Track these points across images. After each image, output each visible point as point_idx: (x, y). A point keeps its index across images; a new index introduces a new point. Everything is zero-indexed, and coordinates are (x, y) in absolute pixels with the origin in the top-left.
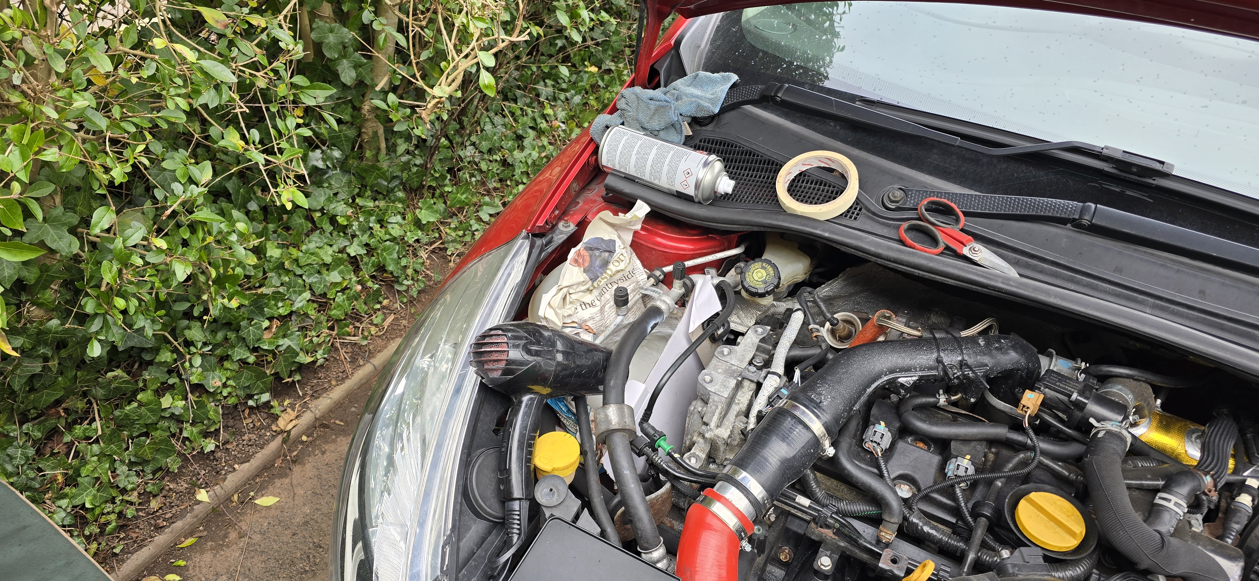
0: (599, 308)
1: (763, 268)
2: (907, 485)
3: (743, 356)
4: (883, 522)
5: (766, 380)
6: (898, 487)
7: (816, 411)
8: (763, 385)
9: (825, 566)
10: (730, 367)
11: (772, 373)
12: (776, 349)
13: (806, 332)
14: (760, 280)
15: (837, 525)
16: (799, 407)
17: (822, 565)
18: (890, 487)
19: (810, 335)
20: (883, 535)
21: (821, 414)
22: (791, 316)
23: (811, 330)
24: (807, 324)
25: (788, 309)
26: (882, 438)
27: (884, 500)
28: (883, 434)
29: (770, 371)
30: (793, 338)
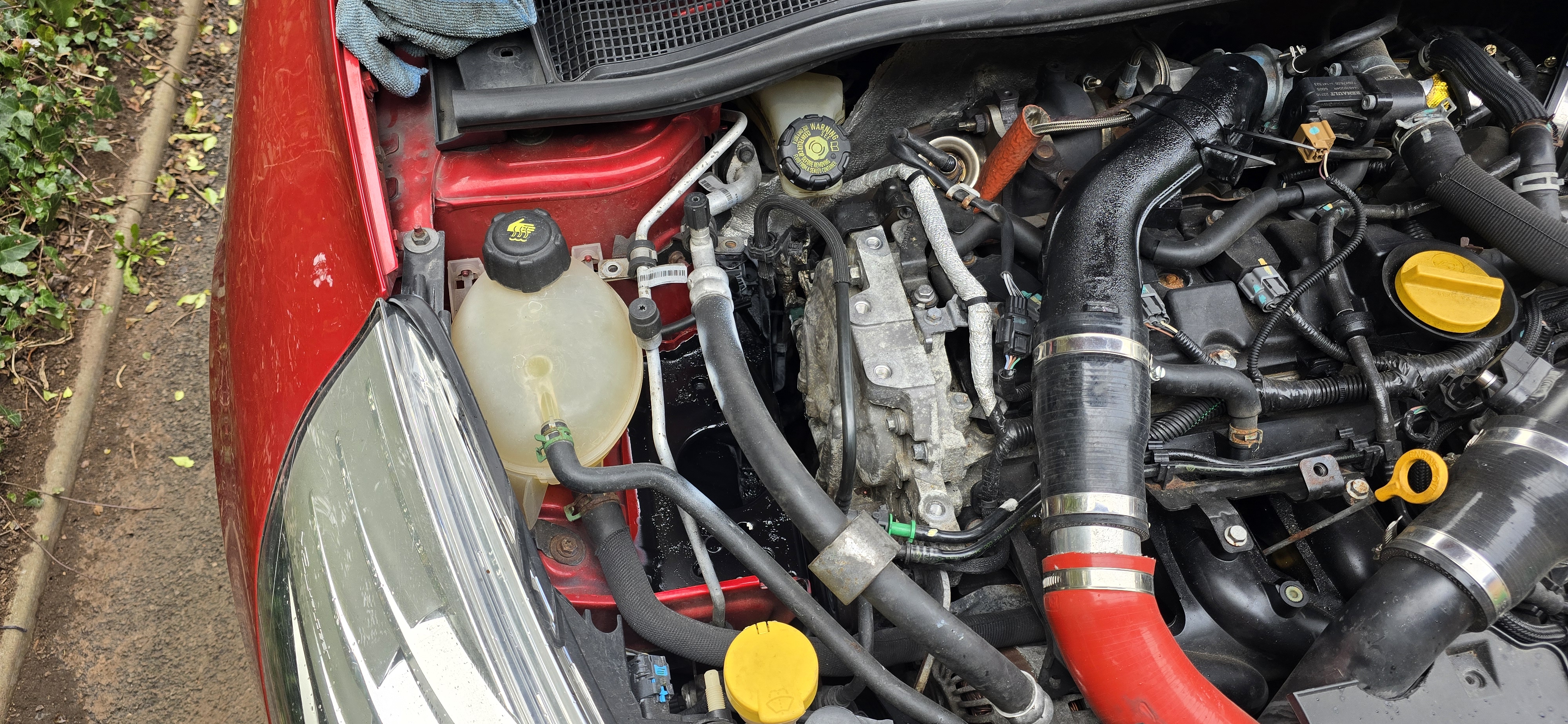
1: (815, 133)
2: (1224, 349)
3: (890, 298)
4: (1236, 421)
5: (970, 318)
6: (1215, 359)
7: (1109, 326)
8: (971, 329)
9: (1242, 541)
10: (890, 329)
11: (973, 302)
12: (940, 259)
13: (947, 203)
14: (823, 157)
15: (1191, 467)
16: (1080, 338)
17: (1235, 541)
18: (1217, 368)
19: (959, 205)
20: (1244, 439)
21: (1120, 324)
22: (909, 191)
23: (954, 197)
24: (940, 190)
25: (886, 183)
26: (1157, 303)
27: (1236, 393)
28: (1153, 297)
29: (966, 299)
30: (947, 226)
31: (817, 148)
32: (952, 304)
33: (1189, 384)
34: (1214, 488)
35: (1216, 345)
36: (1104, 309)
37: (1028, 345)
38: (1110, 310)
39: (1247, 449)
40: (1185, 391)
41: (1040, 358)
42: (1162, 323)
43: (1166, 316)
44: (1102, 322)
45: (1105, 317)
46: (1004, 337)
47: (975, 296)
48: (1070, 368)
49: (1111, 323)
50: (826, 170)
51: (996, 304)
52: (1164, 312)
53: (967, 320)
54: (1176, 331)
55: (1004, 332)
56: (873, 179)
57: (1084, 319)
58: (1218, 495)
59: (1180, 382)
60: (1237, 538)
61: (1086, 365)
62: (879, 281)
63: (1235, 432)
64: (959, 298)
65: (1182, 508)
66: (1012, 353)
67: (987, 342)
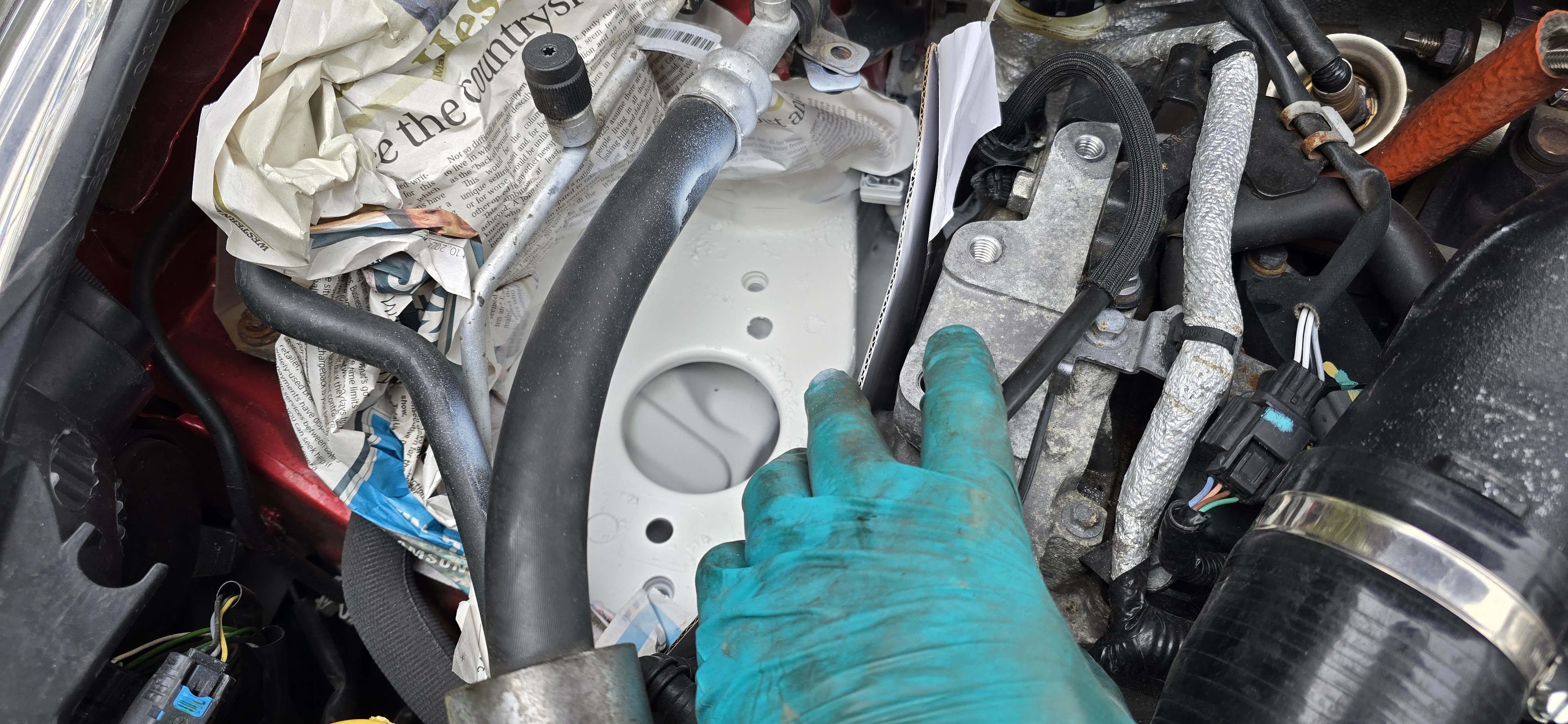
0: (478, 130)
3: (1051, 256)
5: (1177, 365)
7: (1478, 537)
8: (1167, 388)
10: (1010, 313)
11: (1203, 334)
12: (1187, 223)
13: (1274, 131)
19: (1297, 145)
22: (1207, 75)
23: (1294, 123)
24: (1271, 100)
25: (1180, 49)
29: (1191, 322)
30: (1241, 167)
32: (1159, 321)
36: (1489, 489)
37: (1267, 479)
38: (1505, 501)
41: (1270, 522)
44: (1463, 518)
45: (1478, 510)
46: (1223, 437)
47: (1211, 324)
49: (1488, 531)
51: (1262, 368)
53: (1168, 364)
55: (1230, 428)
57: (1421, 489)
61: (1365, 601)
62: (1051, 217)
64: (1181, 316)
66: (1226, 479)
67: (1184, 430)
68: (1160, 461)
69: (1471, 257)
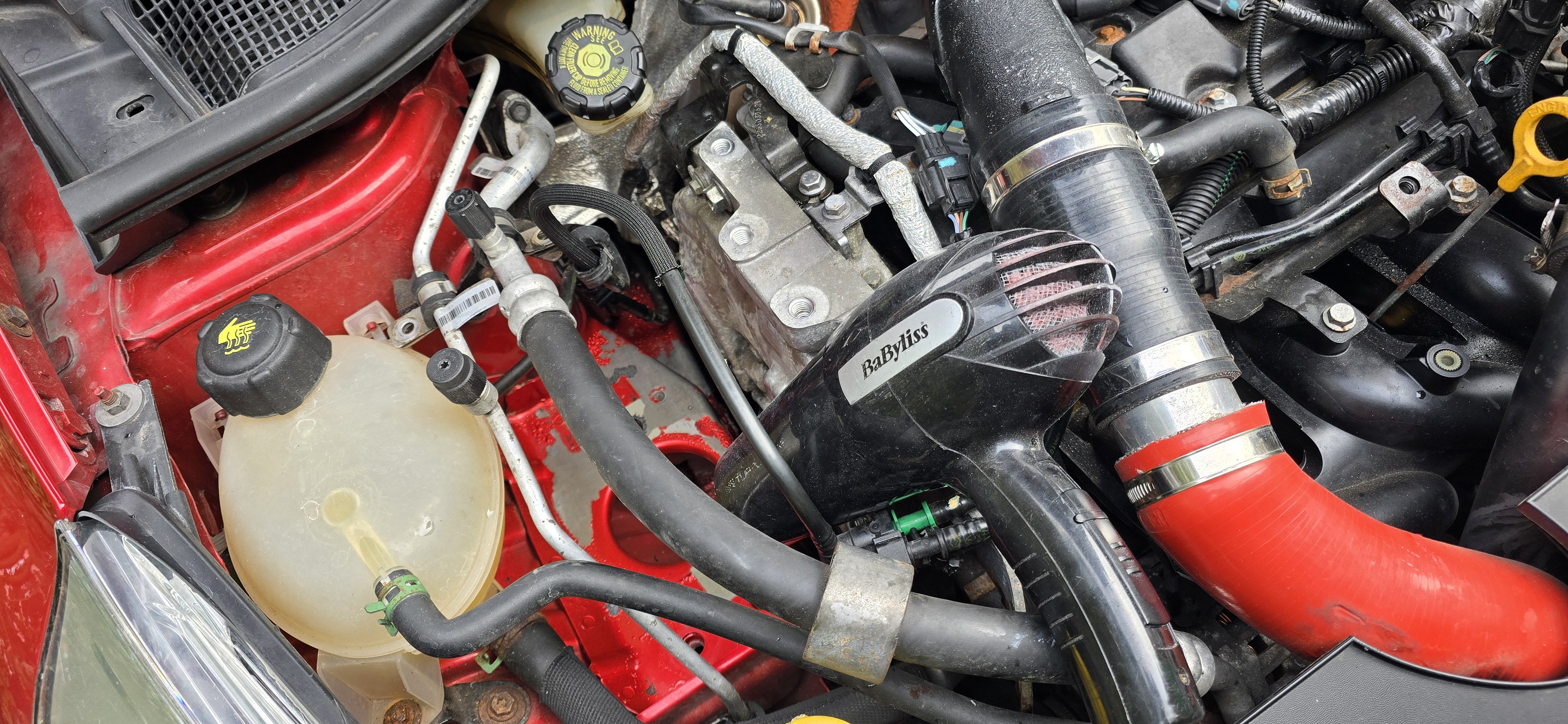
1: (583, 43)
2: (1212, 88)
4: (1268, 171)
5: (882, 189)
6: (1208, 105)
7: (1066, 118)
8: (890, 202)
9: (1352, 321)
11: (877, 166)
12: (811, 130)
13: (791, 57)
14: (607, 67)
15: (1239, 255)
16: (1036, 150)
17: (1342, 325)
18: (1217, 114)
19: (807, 52)
20: (1288, 189)
21: (1079, 109)
22: (736, 62)
23: (796, 46)
24: (776, 44)
25: (706, 64)
26: (1107, 67)
27: (1256, 136)
28: (1099, 62)
29: (866, 167)
30: (802, 85)
31: (595, 60)
32: (852, 180)
33: (1195, 151)
34: (1279, 268)
35: (1200, 88)
36: (1051, 98)
37: (970, 190)
38: (1059, 96)
39: (1296, 200)
40: (1194, 160)
41: (994, 201)
42: (1124, 88)
43: (1126, 78)
44: (1056, 117)
45: (1056, 109)
46: (935, 193)
47: (875, 158)
48: (1040, 197)
49: (1067, 113)
50: (618, 82)
51: (908, 157)
52: (1122, 73)
53: (879, 193)
54: (1145, 91)
55: (933, 188)
56: (688, 68)
57: (1030, 123)
58: (1289, 275)
59: (1182, 154)
60: (1344, 320)
61: (1059, 184)
62: (747, 192)
63: (1273, 185)
64: (858, 169)
65: (1253, 312)
66: (958, 208)
67: (917, 211)
68: (923, 233)
69: (937, 25)
